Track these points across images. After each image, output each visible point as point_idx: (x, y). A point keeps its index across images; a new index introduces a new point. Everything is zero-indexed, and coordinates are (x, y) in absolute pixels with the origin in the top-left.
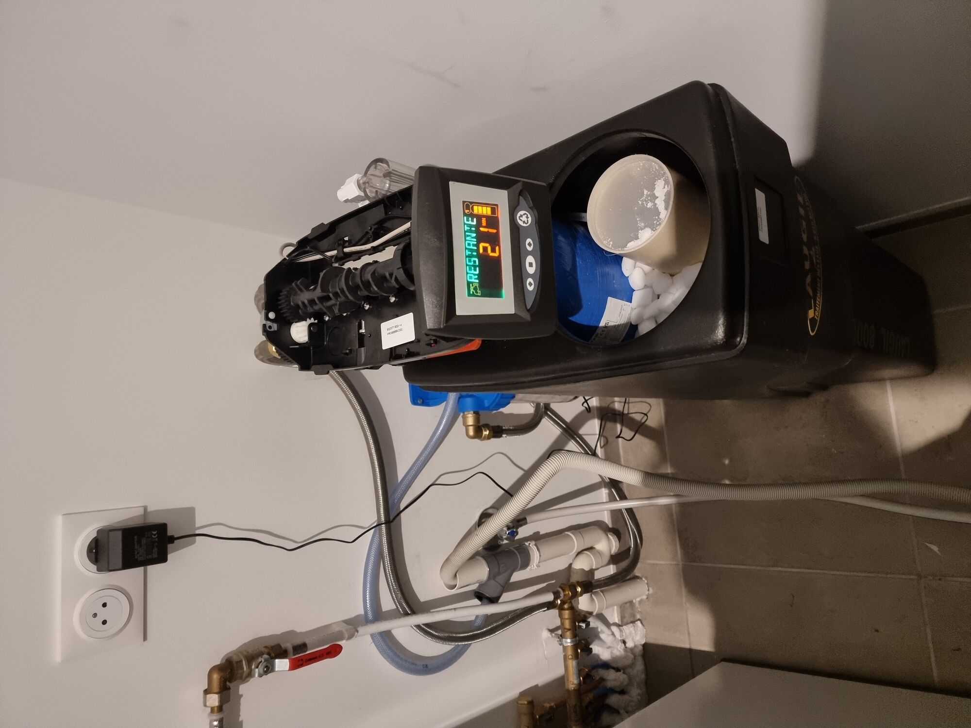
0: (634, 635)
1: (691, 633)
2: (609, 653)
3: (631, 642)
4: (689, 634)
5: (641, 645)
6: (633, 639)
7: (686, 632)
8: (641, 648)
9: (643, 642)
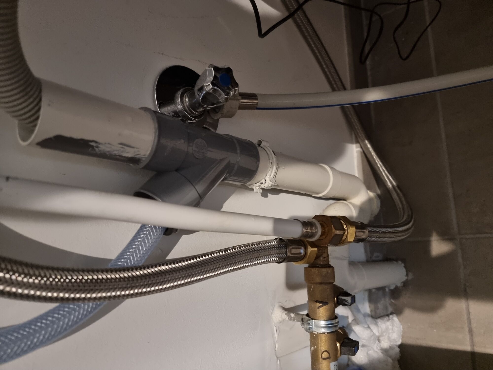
0: (390, 331)
1: (474, 330)
2: (365, 354)
3: (386, 341)
4: (471, 331)
5: (396, 345)
6: (389, 338)
7: (467, 329)
8: (398, 350)
9: (399, 343)
